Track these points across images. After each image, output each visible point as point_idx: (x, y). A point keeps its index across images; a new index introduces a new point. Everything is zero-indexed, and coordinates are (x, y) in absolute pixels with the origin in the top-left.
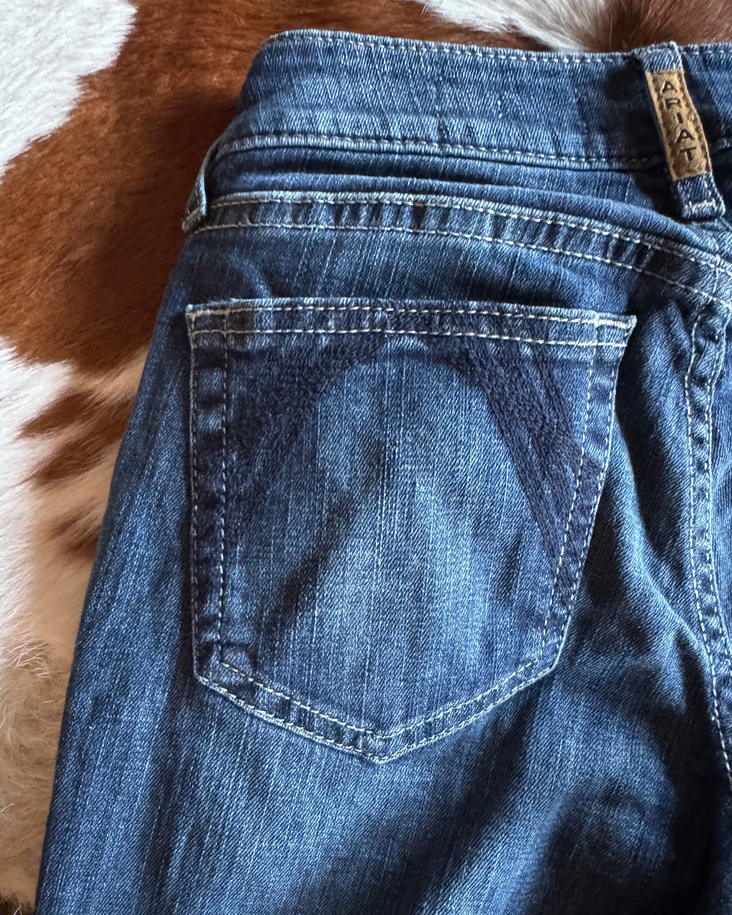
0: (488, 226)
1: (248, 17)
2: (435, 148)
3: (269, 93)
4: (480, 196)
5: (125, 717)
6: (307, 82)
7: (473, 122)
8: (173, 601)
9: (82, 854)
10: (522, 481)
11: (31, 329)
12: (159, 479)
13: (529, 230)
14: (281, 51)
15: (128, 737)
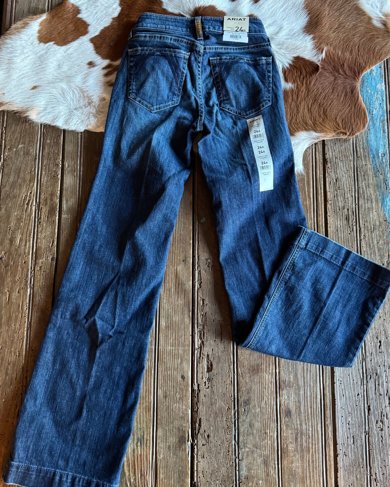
0: (170, 39)
1: (139, 10)
2: (164, 29)
3: (141, 21)
4: (169, 35)
5: (118, 102)
6: (147, 20)
7: (170, 26)
8: (125, 88)
9: (112, 120)
10: (173, 73)
11: (104, 54)
12: (124, 72)
13: (175, 40)
14: (143, 15)
15: (119, 105)
